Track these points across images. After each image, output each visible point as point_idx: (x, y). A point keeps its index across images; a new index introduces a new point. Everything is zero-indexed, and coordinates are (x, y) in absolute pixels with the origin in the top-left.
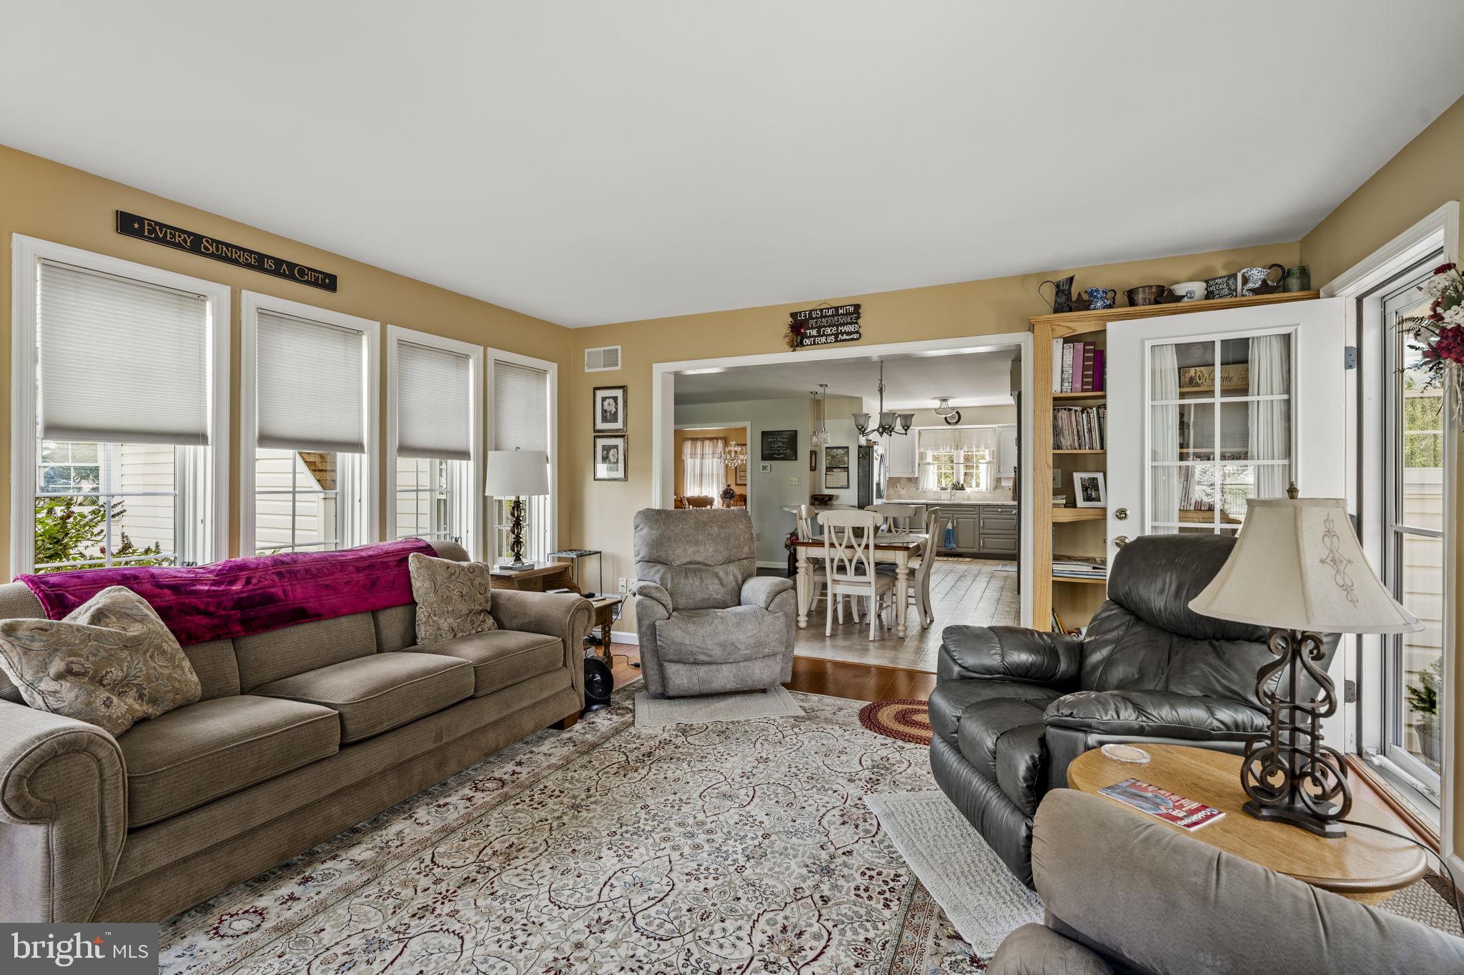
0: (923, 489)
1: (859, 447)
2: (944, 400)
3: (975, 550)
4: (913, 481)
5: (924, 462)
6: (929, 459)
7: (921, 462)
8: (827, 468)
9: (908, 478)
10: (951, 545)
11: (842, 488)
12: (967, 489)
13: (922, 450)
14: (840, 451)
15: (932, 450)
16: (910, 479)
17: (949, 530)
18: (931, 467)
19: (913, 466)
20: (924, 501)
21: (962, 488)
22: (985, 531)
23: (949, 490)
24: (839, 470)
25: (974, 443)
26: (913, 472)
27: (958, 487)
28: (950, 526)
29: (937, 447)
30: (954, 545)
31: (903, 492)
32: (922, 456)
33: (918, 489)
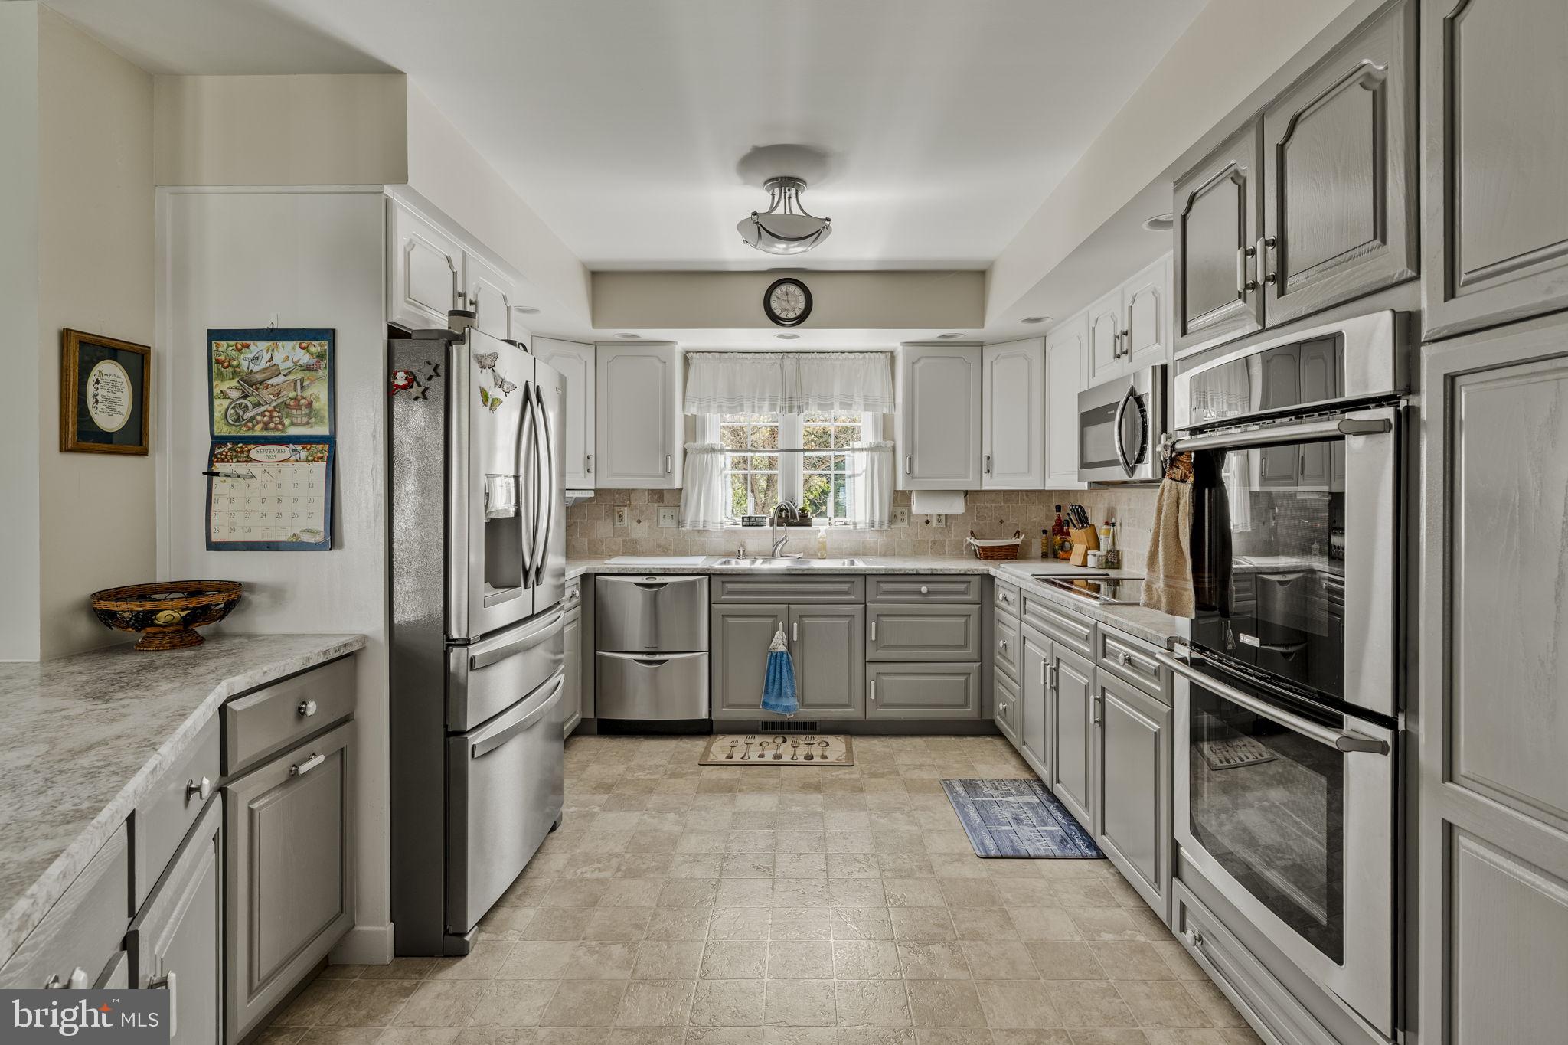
0: (695, 522)
1: (396, 333)
2: (787, 183)
3: (853, 712)
4: (668, 499)
5: (699, 444)
6: (712, 438)
7: (690, 445)
8: (217, 441)
9: (652, 492)
10: (784, 702)
11: (296, 546)
12: (815, 520)
13: (693, 410)
14: (289, 353)
15: (720, 410)
16: (658, 495)
17: (776, 656)
18: (721, 457)
19: (667, 457)
20: (698, 562)
21: (804, 520)
22: (882, 654)
23: (767, 527)
24: (285, 452)
25: (837, 391)
26: (668, 472)
27: (791, 517)
28: (779, 643)
29: (734, 403)
30: (792, 702)
31: (639, 532)
32: (693, 428)
33: (680, 523)
